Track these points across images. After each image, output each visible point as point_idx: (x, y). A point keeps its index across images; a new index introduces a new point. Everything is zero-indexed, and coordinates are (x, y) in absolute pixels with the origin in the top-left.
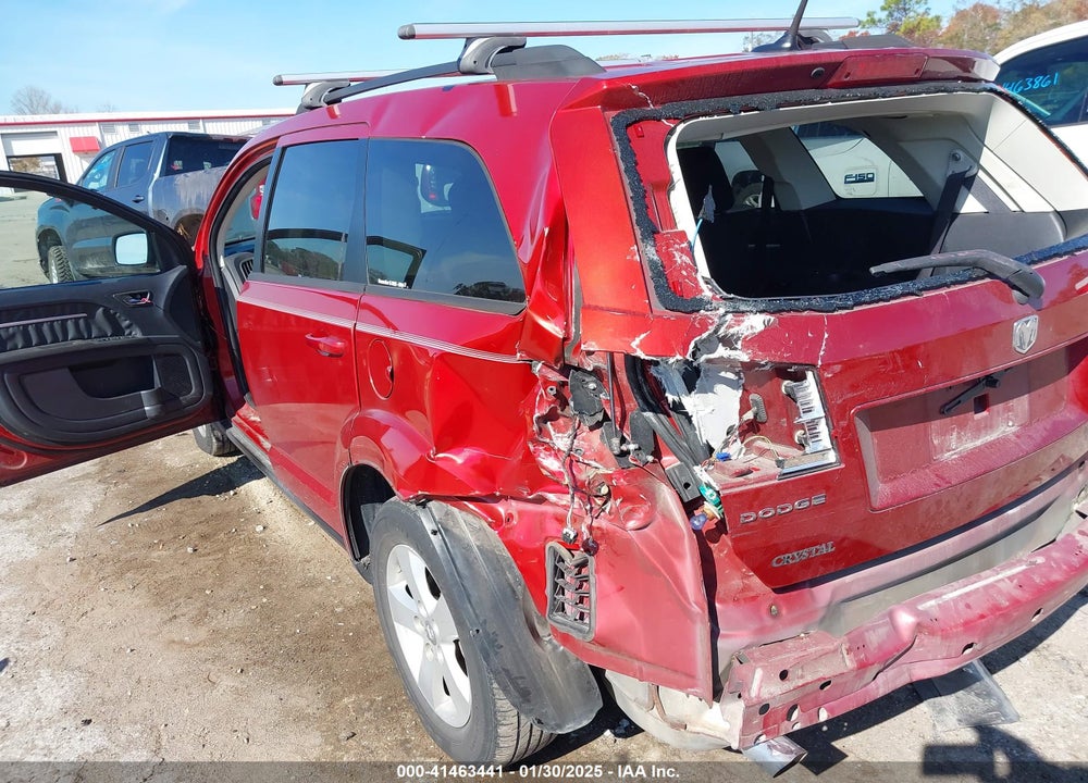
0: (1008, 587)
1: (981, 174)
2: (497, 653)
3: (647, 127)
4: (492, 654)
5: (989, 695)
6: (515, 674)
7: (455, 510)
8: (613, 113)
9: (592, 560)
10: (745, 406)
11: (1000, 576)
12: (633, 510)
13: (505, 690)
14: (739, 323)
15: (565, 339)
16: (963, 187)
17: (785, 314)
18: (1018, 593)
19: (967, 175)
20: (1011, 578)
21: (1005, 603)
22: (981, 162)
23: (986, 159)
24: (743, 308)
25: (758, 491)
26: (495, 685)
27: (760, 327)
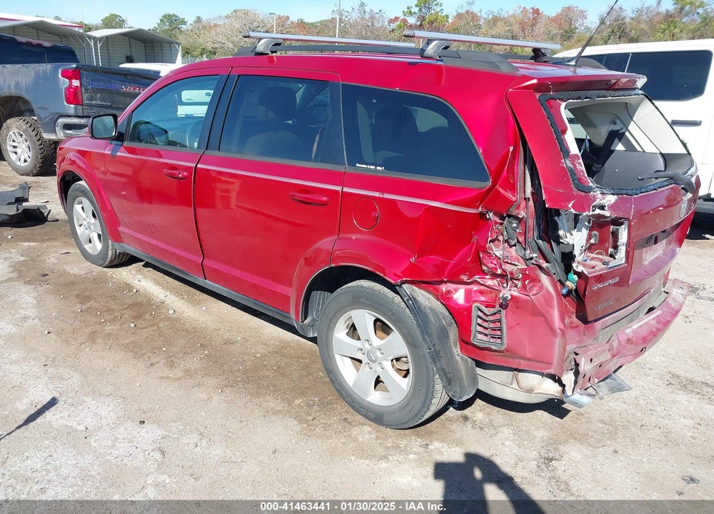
0: (653, 323)
1: (627, 134)
2: (439, 360)
3: (552, 102)
4: (437, 361)
5: (615, 380)
6: (447, 370)
7: (416, 288)
8: (539, 94)
9: (503, 312)
10: (589, 237)
11: (649, 319)
12: (533, 286)
13: (441, 379)
14: (604, 199)
15: (515, 202)
16: (616, 139)
17: (620, 196)
18: (658, 325)
19: (620, 132)
20: (653, 319)
21: (655, 330)
22: (629, 128)
23: (632, 127)
24: (605, 192)
25: (601, 275)
26: (437, 376)
27: (613, 201)
